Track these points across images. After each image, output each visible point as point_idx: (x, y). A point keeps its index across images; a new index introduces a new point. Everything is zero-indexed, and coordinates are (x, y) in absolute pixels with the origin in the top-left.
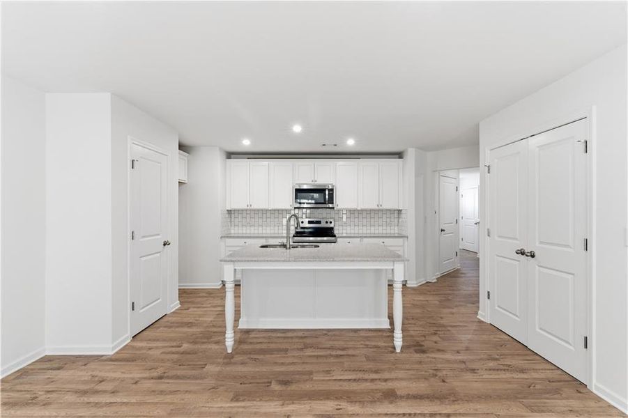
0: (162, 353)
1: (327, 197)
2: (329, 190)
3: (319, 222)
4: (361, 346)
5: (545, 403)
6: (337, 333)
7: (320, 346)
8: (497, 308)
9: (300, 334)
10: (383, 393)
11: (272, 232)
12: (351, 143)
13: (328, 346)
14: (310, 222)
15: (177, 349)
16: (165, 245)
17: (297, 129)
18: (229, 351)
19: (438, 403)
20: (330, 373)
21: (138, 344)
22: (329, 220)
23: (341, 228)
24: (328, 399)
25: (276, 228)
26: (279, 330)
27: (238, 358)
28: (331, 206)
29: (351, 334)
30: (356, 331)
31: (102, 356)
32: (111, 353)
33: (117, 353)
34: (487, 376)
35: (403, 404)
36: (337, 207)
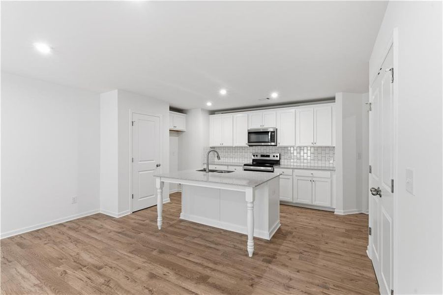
0: (135, 222)
1: (269, 137)
2: (272, 132)
3: (268, 156)
6: (228, 234)
7: (207, 239)
12: (275, 96)
13: (212, 240)
14: (262, 156)
15: (143, 222)
16: (157, 166)
18: (159, 229)
20: (189, 255)
21: (133, 216)
22: (275, 155)
23: (286, 161)
26: (197, 223)
28: (273, 144)
31: (114, 218)
32: (117, 217)
33: (120, 218)
36: (280, 145)
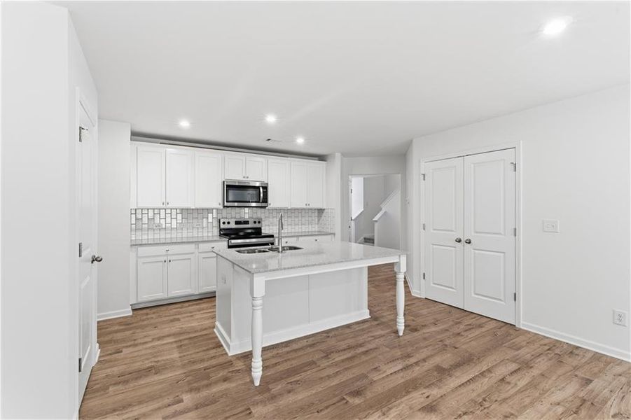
1: (262, 195)
2: (264, 188)
3: (247, 222)
4: (370, 339)
5: (514, 343)
7: (339, 349)
8: (432, 285)
9: (304, 343)
10: (436, 371)
11: (190, 235)
13: (345, 347)
14: (237, 223)
17: (271, 119)
18: (257, 384)
19: (474, 365)
20: (379, 371)
22: (258, 220)
23: (268, 228)
24: (408, 392)
25: (195, 230)
27: (277, 388)
29: (348, 331)
30: (348, 326)
34: (472, 335)
35: (458, 374)
36: (271, 206)
